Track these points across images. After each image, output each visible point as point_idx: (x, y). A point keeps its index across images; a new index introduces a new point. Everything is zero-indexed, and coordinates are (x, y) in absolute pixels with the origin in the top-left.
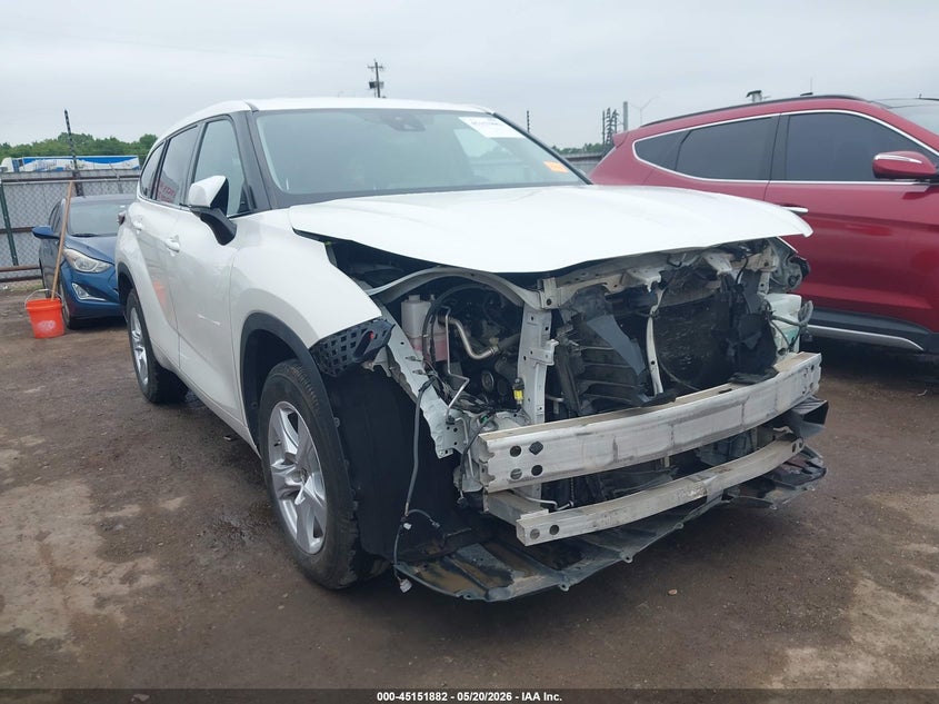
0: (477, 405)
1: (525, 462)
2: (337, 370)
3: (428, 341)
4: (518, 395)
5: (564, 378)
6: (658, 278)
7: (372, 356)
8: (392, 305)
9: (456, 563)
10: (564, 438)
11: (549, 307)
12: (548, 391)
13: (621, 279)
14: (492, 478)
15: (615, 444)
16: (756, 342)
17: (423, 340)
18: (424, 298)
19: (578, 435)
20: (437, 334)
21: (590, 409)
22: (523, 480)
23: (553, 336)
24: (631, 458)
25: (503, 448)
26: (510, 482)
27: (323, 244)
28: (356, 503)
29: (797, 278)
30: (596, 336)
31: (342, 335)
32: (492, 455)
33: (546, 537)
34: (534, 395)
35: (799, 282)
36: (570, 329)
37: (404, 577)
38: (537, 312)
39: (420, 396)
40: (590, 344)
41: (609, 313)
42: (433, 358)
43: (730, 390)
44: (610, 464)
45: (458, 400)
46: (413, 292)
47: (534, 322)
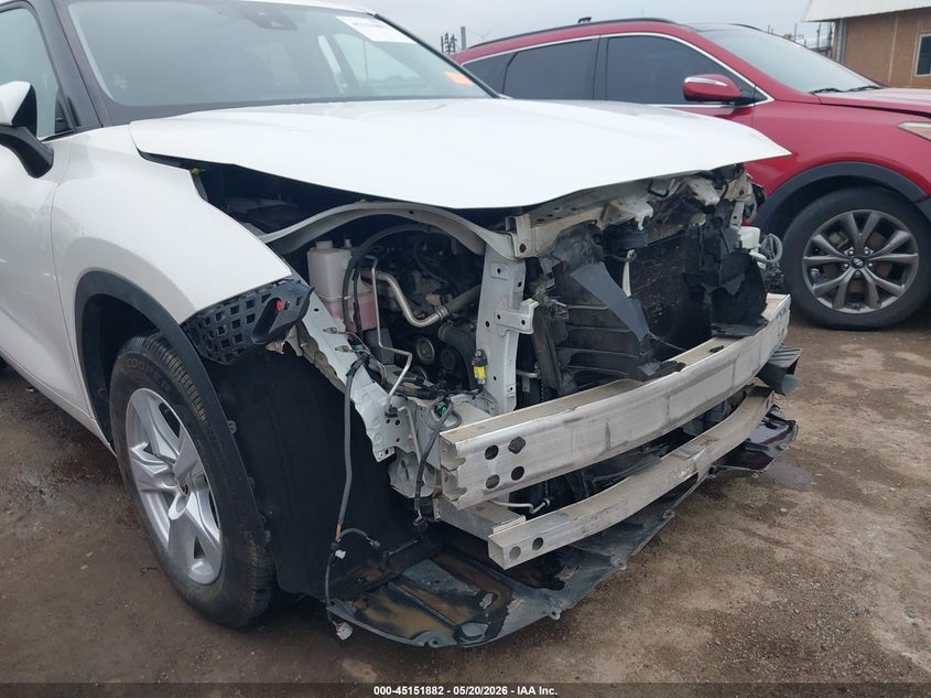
0: (425, 389)
1: (502, 465)
2: (229, 357)
3: (351, 304)
4: (479, 373)
5: (541, 348)
6: (649, 211)
7: (281, 334)
8: (296, 255)
9: (402, 589)
10: (550, 428)
11: (524, 255)
12: (520, 365)
13: (603, 212)
14: (464, 491)
15: (607, 428)
16: (738, 286)
17: (344, 303)
18: (338, 245)
19: (567, 422)
20: (362, 295)
21: (573, 386)
22: (502, 488)
23: (528, 294)
24: (626, 443)
25: (476, 450)
26: (485, 493)
27: (188, 172)
28: (268, 533)
29: (751, 208)
30: (583, 291)
31: (232, 304)
32: (463, 460)
33: (528, 554)
34: (501, 371)
35: (754, 212)
36: (551, 283)
37: (340, 621)
38: (505, 261)
39: (350, 383)
40: (574, 301)
41: (598, 260)
42: (359, 327)
43: (722, 347)
44: (602, 454)
45: (401, 384)
46: (323, 238)
47: (502, 275)
